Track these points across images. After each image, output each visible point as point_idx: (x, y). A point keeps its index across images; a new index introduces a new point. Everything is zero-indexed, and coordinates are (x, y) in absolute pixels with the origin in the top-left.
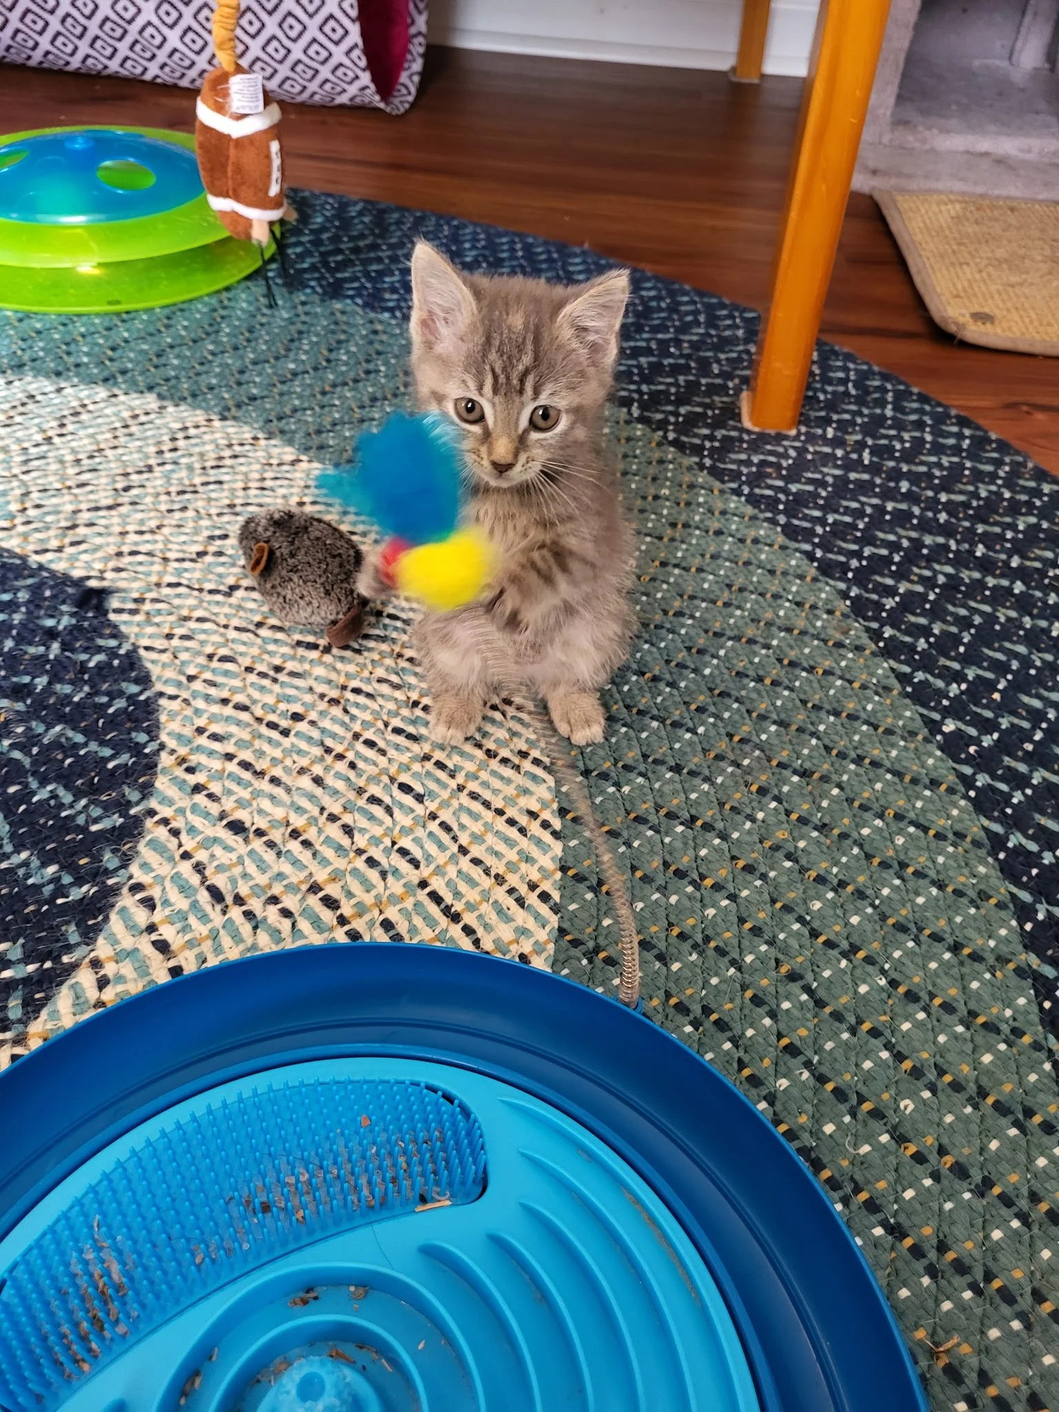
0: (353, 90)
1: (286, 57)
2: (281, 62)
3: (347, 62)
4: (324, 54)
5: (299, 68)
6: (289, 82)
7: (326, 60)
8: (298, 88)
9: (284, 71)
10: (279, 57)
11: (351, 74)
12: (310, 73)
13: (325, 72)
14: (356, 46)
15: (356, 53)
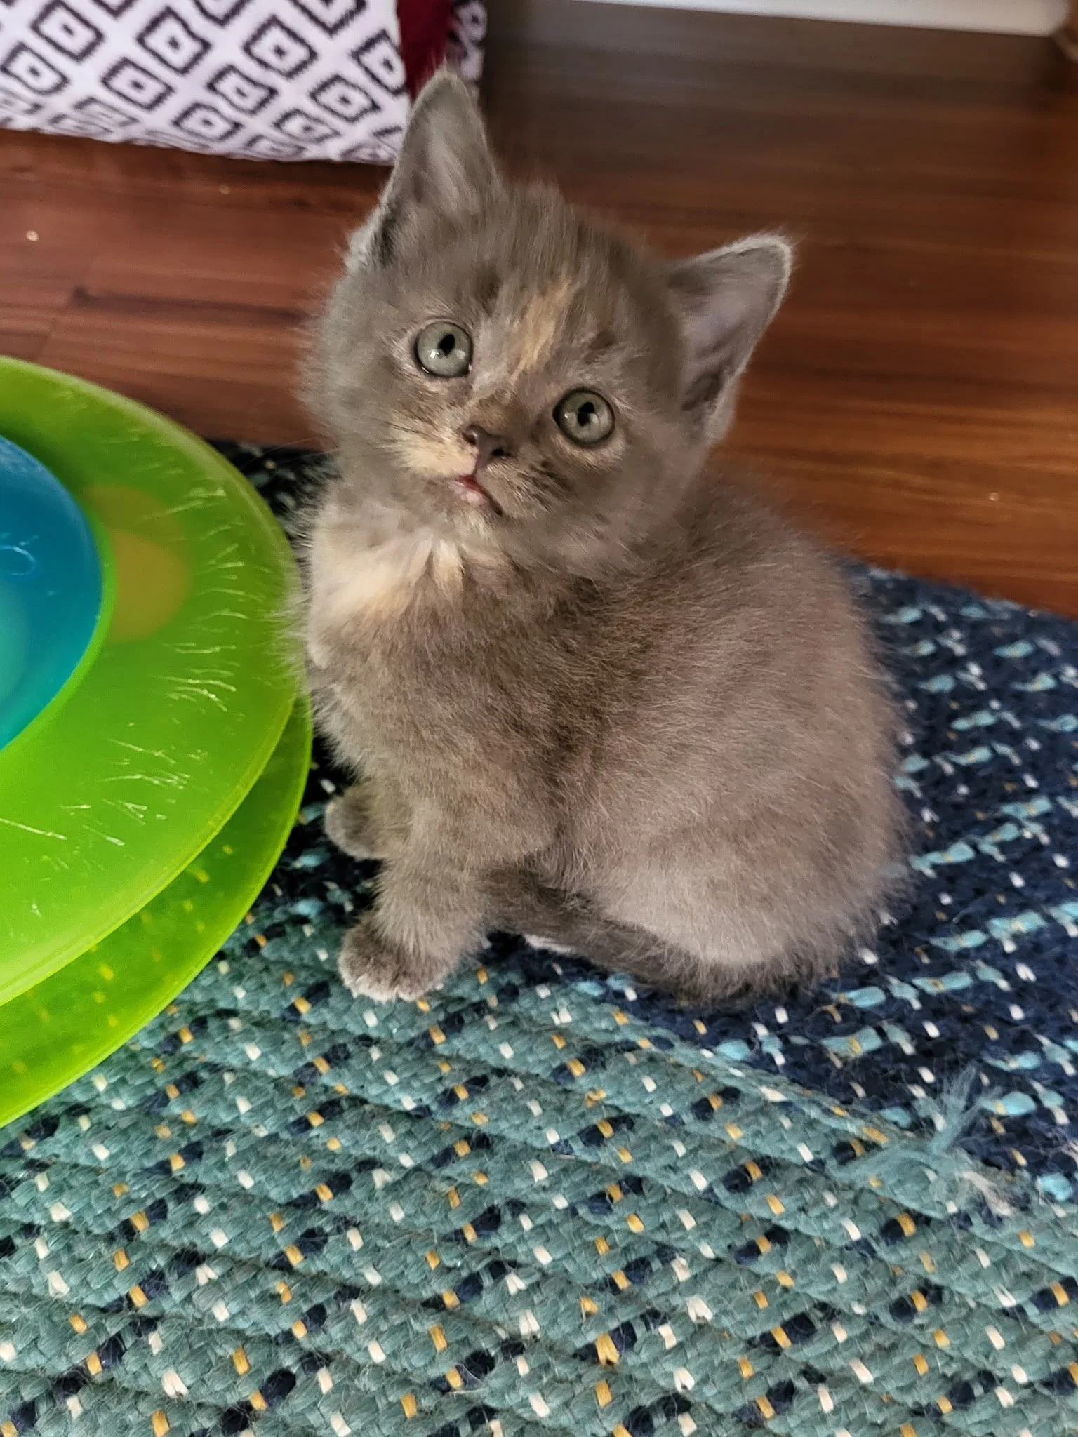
0: (359, 133)
1: (197, 59)
2: (184, 71)
3: (352, 71)
4: (297, 53)
5: (229, 84)
6: (200, 114)
7: (301, 67)
8: (221, 127)
9: (189, 89)
10: (179, 59)
11: (359, 101)
12: (256, 95)
13: (292, 94)
14: (383, 35)
15: (384, 51)
